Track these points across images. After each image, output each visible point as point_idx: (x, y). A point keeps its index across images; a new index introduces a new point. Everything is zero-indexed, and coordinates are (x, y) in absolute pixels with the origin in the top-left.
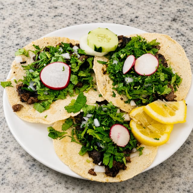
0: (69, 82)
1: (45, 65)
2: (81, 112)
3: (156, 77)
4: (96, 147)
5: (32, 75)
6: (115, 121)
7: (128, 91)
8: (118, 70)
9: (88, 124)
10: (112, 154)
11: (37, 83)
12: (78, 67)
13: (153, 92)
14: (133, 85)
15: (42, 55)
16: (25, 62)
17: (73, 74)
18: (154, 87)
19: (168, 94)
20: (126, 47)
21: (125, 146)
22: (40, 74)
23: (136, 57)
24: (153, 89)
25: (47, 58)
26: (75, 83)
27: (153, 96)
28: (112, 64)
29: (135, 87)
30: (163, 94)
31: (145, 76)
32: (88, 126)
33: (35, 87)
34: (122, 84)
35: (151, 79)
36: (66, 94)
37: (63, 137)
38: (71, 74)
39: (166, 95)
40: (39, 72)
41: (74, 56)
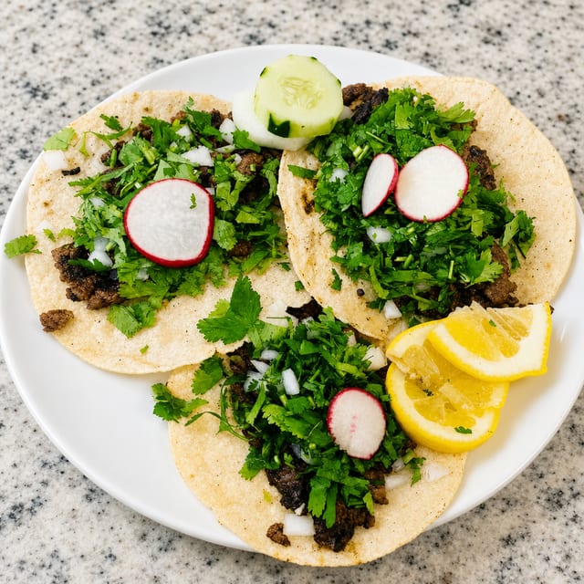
0: (211, 243)
1: (138, 185)
2: (245, 342)
3: (458, 226)
4: (288, 459)
5: (100, 215)
6: (343, 374)
7: (376, 272)
8: (347, 203)
9: (265, 383)
10: (333, 483)
11: (117, 245)
12: (236, 193)
13: (450, 277)
14: (392, 251)
15: (129, 153)
16: (78, 171)
17: (221, 219)
18: (452, 262)
19: (492, 281)
21: (373, 456)
22: (125, 215)
23: (401, 162)
24: (449, 268)
25: (145, 161)
26: (228, 245)
27: (449, 290)
28: (330, 181)
29: (398, 259)
30: (478, 281)
31: (429, 221)
32: (266, 390)
33: (111, 253)
34: (358, 249)
35: (446, 230)
36: (202, 280)
37: (195, 418)
38: (216, 220)
39: (487, 283)
40: (120, 208)
41: (224, 158)
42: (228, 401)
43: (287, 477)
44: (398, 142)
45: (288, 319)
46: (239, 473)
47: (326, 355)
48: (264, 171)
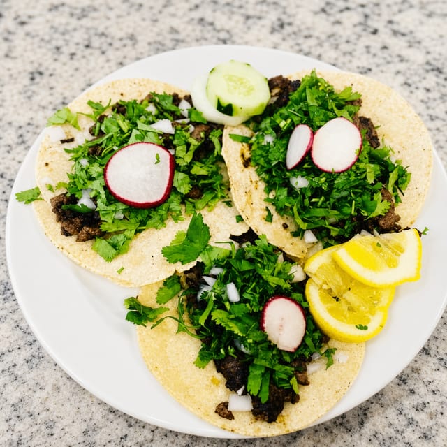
0: (171, 189)
2: (198, 262)
3: (356, 176)
4: (231, 350)
5: (87, 172)
6: (274, 286)
7: (298, 210)
8: (275, 160)
9: (213, 293)
10: (267, 369)
11: (99, 193)
12: (191, 153)
13: (353, 212)
14: (309, 194)
15: (109, 124)
16: (72, 140)
17: (180, 171)
18: (354, 202)
19: (384, 215)
20: (290, 103)
21: (297, 349)
22: (105, 170)
23: (314, 129)
24: (351, 206)
25: (122, 131)
26: (185, 189)
27: (352, 221)
28: (263, 144)
29: (314, 200)
30: (374, 215)
31: (335, 173)
32: (214, 299)
33: (94, 199)
34: (284, 192)
35: (348, 179)
36: (165, 217)
37: (158, 322)
38: (175, 172)
39: (380, 216)
40: (101, 165)
41: (182, 128)
42: (184, 308)
43: (231, 365)
44: (311, 115)
45: (231, 243)
46: (194, 363)
47: (260, 271)
48: (210, 137)
